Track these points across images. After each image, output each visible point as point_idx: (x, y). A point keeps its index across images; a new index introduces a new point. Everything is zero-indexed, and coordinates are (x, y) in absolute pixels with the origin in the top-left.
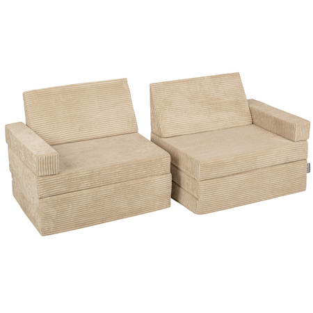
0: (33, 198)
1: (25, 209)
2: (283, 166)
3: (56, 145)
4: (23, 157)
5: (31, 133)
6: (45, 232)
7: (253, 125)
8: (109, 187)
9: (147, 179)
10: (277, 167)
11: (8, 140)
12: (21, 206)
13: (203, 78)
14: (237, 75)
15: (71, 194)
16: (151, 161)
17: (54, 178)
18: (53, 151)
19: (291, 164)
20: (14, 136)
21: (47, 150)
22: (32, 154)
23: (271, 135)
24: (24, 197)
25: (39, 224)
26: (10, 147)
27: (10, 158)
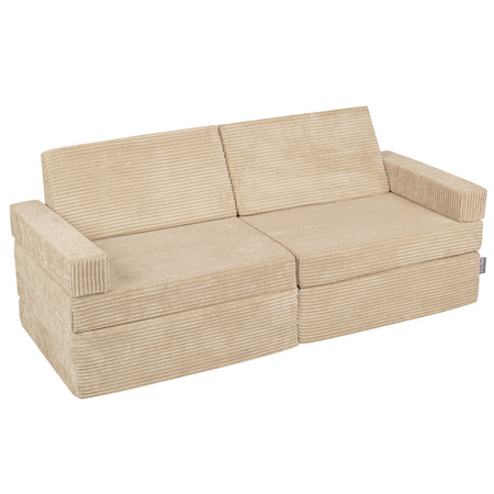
0: (63, 331)
1: (47, 352)
2: (442, 263)
3: (98, 239)
4: (46, 262)
5: (56, 221)
6: (84, 391)
7: (391, 194)
8: (194, 313)
9: (257, 300)
10: (431, 265)
11: (15, 231)
12: (39, 346)
13: (306, 116)
14: (365, 110)
15: (130, 327)
16: (266, 267)
17: (101, 299)
18: (100, 252)
19: (454, 260)
20: (28, 226)
21: (88, 251)
22: (63, 258)
23: (422, 210)
24: (44, 331)
25: (74, 379)
26: (18, 243)
27: (18, 263)
